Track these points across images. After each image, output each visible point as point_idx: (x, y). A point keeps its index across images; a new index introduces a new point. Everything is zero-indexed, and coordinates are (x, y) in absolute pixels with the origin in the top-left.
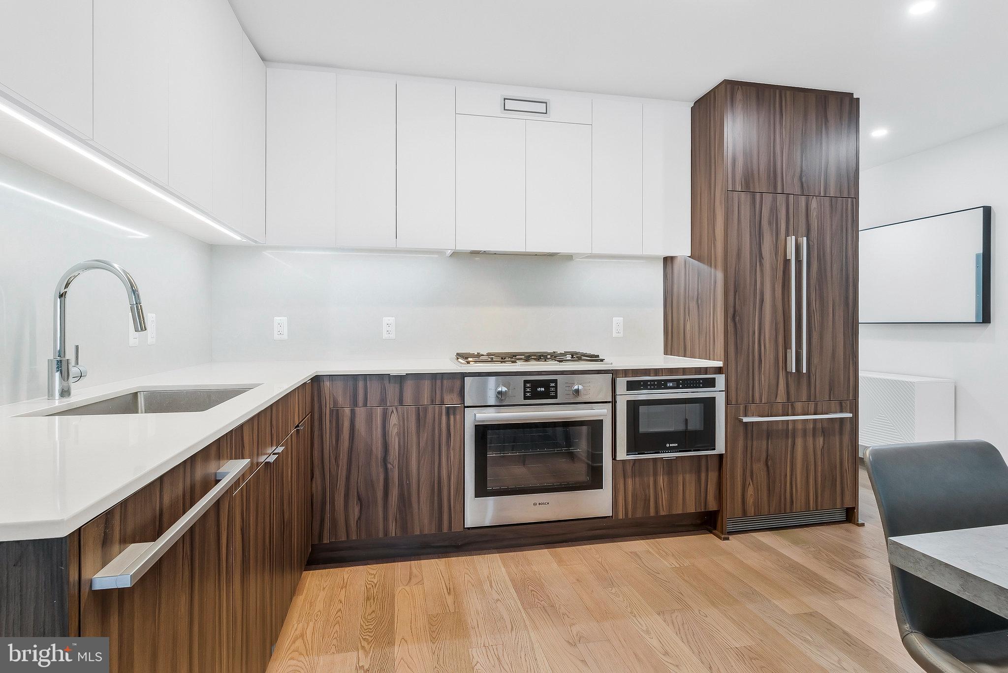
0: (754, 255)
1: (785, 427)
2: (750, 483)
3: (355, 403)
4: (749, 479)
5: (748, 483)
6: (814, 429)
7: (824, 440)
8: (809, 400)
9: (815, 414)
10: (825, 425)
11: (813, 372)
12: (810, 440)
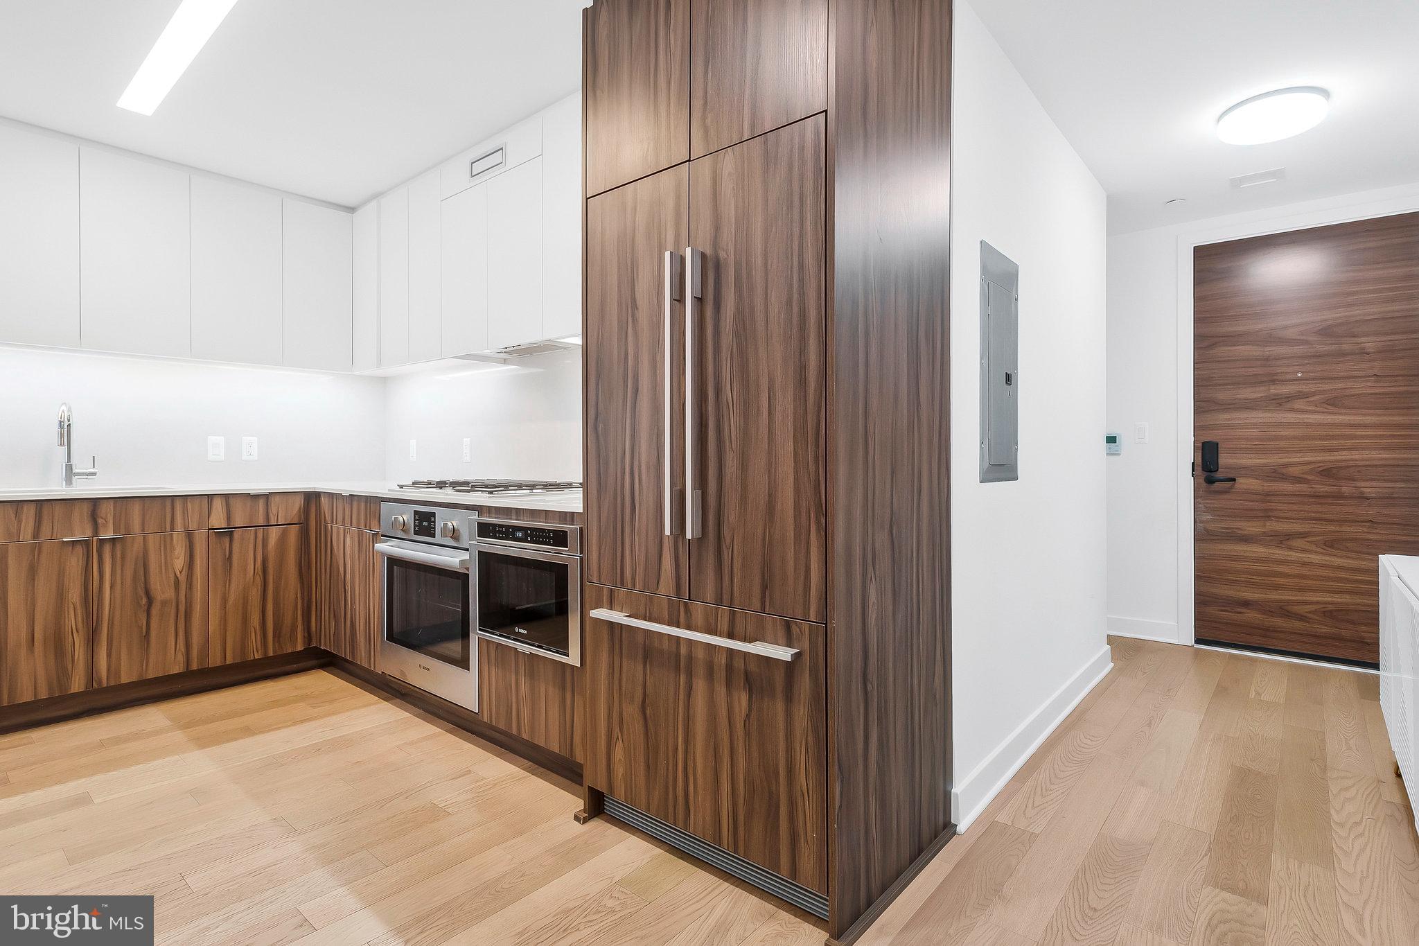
0: (624, 306)
1: (674, 649)
2: (618, 737)
3: (332, 522)
4: (616, 730)
5: (616, 736)
6: (729, 668)
7: (750, 700)
8: (719, 601)
9: (731, 636)
10: (753, 667)
11: (728, 541)
12: (721, 691)
